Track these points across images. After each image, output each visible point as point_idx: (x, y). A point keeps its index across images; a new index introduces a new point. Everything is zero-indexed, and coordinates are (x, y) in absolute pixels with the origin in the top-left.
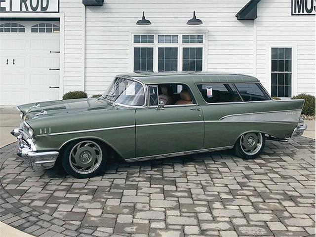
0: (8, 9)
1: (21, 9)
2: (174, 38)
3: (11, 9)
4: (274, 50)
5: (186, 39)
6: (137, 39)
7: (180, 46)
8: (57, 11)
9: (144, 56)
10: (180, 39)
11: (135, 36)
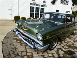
5: (41, 6)
11: (31, 4)
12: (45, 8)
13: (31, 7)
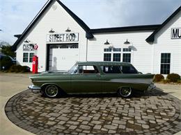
4: (162, 54)
5: (124, 50)
6: (105, 50)
10: (122, 50)
12: (132, 52)
13: (105, 54)
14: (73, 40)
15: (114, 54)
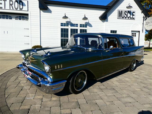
0: (3, 8)
1: (10, 8)
2: (77, 25)
3: (5, 8)
7: (79, 28)
8: (27, 10)
9: (65, 32)
10: (79, 26)
11: (61, 24)
14: (21, 9)
15: (71, 30)
